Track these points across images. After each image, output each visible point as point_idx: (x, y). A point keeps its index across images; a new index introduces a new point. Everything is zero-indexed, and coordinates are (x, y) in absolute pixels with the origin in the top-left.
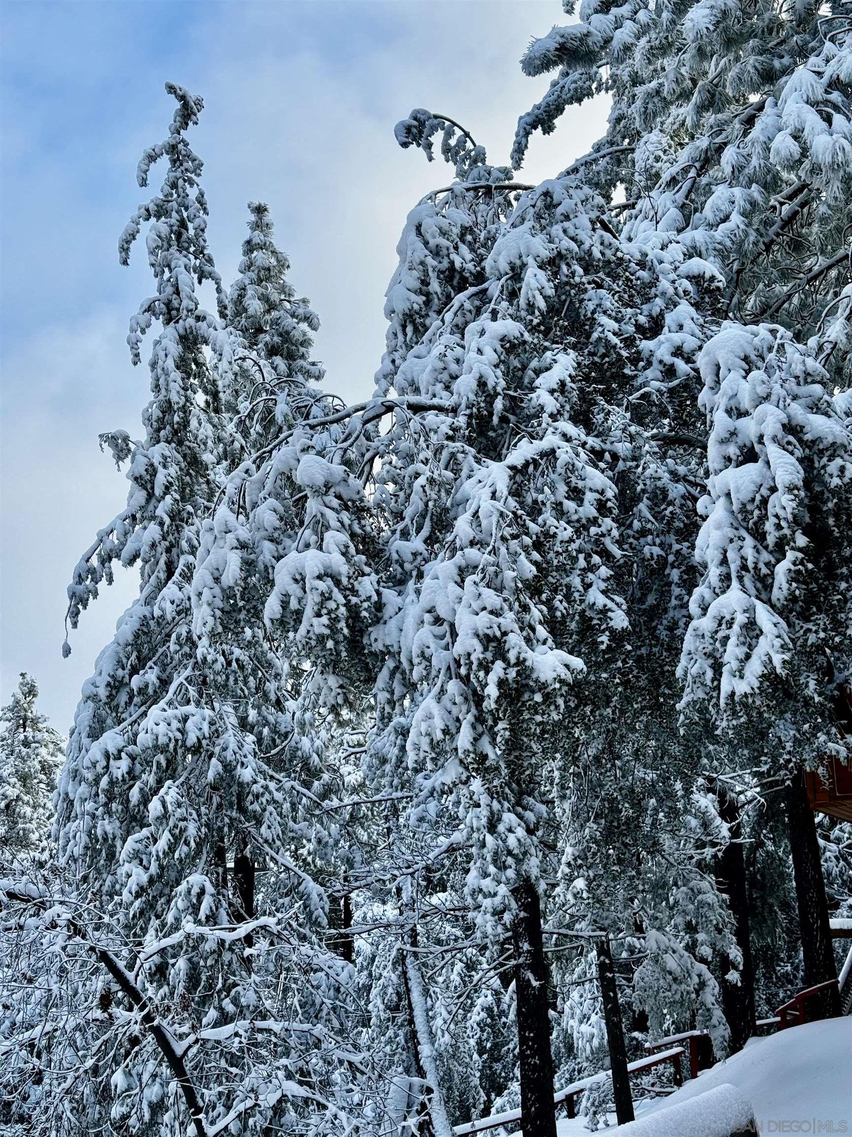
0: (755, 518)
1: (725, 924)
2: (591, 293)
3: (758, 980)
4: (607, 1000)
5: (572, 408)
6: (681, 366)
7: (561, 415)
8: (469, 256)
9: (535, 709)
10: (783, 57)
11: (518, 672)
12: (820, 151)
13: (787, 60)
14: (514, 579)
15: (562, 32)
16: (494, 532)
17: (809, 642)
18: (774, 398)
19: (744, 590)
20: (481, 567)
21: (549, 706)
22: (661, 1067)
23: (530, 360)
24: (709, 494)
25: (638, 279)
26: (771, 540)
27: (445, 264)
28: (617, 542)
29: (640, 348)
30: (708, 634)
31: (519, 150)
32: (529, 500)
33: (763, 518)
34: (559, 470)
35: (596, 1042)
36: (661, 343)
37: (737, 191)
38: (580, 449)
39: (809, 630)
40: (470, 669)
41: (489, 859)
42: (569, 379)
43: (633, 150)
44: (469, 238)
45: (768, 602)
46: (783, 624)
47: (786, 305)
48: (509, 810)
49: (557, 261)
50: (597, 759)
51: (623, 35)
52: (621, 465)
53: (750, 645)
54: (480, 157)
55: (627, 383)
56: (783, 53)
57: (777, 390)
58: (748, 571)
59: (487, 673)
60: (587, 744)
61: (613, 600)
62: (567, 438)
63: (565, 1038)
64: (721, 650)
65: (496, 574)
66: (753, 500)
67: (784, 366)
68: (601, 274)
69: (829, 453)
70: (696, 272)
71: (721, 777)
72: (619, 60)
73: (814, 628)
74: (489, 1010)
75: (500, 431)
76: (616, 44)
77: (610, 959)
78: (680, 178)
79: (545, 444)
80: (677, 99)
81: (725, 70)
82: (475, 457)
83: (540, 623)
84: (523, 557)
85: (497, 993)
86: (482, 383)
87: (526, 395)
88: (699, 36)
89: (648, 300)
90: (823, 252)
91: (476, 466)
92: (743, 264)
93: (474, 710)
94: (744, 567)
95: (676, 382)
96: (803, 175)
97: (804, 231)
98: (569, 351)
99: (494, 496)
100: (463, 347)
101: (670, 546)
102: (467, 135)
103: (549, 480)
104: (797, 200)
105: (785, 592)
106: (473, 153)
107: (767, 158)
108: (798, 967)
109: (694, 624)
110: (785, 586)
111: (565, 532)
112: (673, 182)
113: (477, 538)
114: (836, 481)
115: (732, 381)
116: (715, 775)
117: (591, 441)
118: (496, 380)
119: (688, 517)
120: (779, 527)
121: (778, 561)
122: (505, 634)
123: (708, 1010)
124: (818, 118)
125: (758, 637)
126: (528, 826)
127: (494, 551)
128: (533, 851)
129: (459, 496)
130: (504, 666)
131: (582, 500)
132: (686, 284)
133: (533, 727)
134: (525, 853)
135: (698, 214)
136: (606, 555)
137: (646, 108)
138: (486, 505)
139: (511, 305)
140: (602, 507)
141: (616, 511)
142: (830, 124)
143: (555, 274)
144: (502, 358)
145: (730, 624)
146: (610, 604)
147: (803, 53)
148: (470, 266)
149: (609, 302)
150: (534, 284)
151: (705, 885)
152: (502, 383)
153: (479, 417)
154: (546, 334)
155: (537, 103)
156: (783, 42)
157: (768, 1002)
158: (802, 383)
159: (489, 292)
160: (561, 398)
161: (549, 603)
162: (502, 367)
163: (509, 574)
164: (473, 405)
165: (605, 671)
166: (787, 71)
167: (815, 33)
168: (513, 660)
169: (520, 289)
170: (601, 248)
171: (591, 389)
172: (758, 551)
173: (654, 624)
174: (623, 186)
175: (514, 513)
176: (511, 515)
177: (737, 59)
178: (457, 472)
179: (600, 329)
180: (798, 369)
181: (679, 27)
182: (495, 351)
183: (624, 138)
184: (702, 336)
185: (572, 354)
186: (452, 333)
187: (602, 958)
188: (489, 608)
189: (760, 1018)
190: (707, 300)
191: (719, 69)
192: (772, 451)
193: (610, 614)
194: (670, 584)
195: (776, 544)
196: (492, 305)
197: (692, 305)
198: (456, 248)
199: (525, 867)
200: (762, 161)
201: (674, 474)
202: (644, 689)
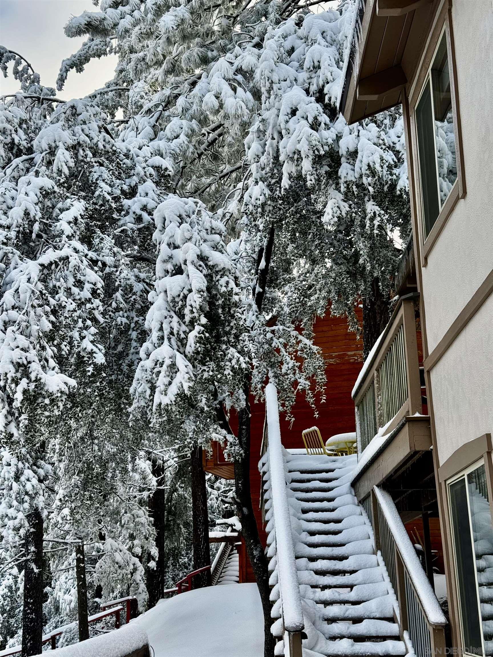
0: (180, 306)
1: (150, 535)
2: (96, 168)
3: (169, 567)
4: (79, 579)
5: (80, 234)
6: (145, 216)
7: (74, 237)
8: (24, 137)
9: (45, 408)
10: (213, 51)
11: (36, 387)
12: (229, 106)
13: (215, 53)
14: (38, 331)
15: (90, 15)
16: (27, 302)
17: (204, 377)
18: (193, 240)
19: (171, 346)
20: (18, 322)
21: (53, 407)
22: (108, 618)
23: (57, 202)
24: (155, 290)
25: (124, 164)
26: (187, 319)
27: (9, 140)
28: (102, 313)
29: (123, 203)
30: (149, 370)
31: (62, 80)
32: (51, 285)
33: (184, 306)
34: (70, 269)
35: (73, 605)
36: (135, 202)
37: (184, 122)
38: (84, 258)
39: (205, 370)
40: (6, 382)
41: (14, 497)
42: (80, 217)
43: (128, 90)
44: (24, 126)
45: (184, 353)
46: (191, 366)
47: (208, 189)
48: (28, 468)
49: (77, 147)
50: (82, 438)
51: (126, 23)
52: (107, 270)
53: (172, 377)
54: (36, 80)
55: (115, 223)
56: (214, 49)
57: (196, 236)
58: (174, 335)
59: (17, 385)
60: (77, 430)
61: (97, 347)
62: (77, 251)
63: (55, 603)
64: (156, 379)
65: (27, 327)
66: (179, 296)
67: (201, 223)
68: (103, 158)
69: (221, 273)
70: (157, 165)
71: (154, 451)
72: (122, 37)
73: (207, 370)
74: (10, 588)
75: (37, 243)
76: (120, 27)
77: (84, 556)
78: (153, 110)
79: (63, 253)
80: (154, 64)
81: (181, 53)
82: (20, 257)
83: (52, 357)
84: (44, 318)
85: (16, 577)
86: (27, 213)
87: (54, 223)
88: (167, 31)
89: (130, 177)
90: (229, 163)
91: (20, 262)
92: (186, 163)
93: (7, 407)
94: (172, 333)
95: (142, 225)
96: (220, 119)
97: (220, 150)
98: (81, 200)
99: (29, 280)
100: (17, 190)
101: (133, 318)
102: (29, 65)
103: (63, 274)
104: (217, 132)
105: (193, 349)
106: (32, 77)
107: (201, 106)
108: (191, 559)
109: (142, 363)
110: (193, 345)
111: (71, 305)
112: (149, 111)
113: (17, 305)
114: (223, 289)
115: (172, 227)
116: (151, 450)
117: (92, 254)
118: (36, 212)
119: (143, 302)
120: (192, 312)
121: (190, 331)
122: (29, 363)
123: (137, 584)
124: (229, 88)
125: (176, 372)
126: (39, 478)
127: (27, 313)
128: (41, 492)
129: (7, 279)
130: (27, 381)
131: (83, 288)
132: (151, 171)
133: (43, 419)
134: (36, 494)
135: (162, 132)
136: (94, 320)
137: (137, 67)
138: (24, 286)
139: (48, 169)
140: (94, 292)
141: (102, 296)
142: (235, 93)
143: (76, 155)
144: (40, 199)
145: (162, 365)
146: (95, 349)
147: (224, 50)
148: (24, 143)
149: (106, 175)
150: (62, 159)
151: (141, 512)
152: (39, 215)
153: (24, 233)
154: (68, 188)
155: (74, 54)
156: (213, 42)
157: (173, 579)
158: (209, 233)
159: (34, 160)
160: (74, 227)
161: (58, 346)
162: (40, 205)
163: (34, 328)
164: (21, 226)
165: (90, 387)
166: (215, 59)
167: (231, 40)
168: (33, 379)
169: (53, 160)
170: (104, 143)
171: (93, 224)
172: (180, 325)
173: (120, 362)
174: (122, 109)
175: (41, 292)
176: (39, 293)
177: (188, 48)
178: (7, 265)
179: (100, 190)
180: (208, 225)
181: (157, 24)
182: (36, 195)
183: (124, 82)
184: (158, 201)
185: (83, 202)
186: (10, 181)
187: (79, 555)
188: (21, 347)
189: (167, 588)
190: (163, 181)
191: (178, 52)
192: (191, 269)
193: (94, 355)
194: (131, 340)
195: (190, 321)
196: (36, 168)
197: (154, 182)
198: (16, 131)
199: (35, 502)
200: (199, 108)
201: (137, 277)
202: (112, 399)
